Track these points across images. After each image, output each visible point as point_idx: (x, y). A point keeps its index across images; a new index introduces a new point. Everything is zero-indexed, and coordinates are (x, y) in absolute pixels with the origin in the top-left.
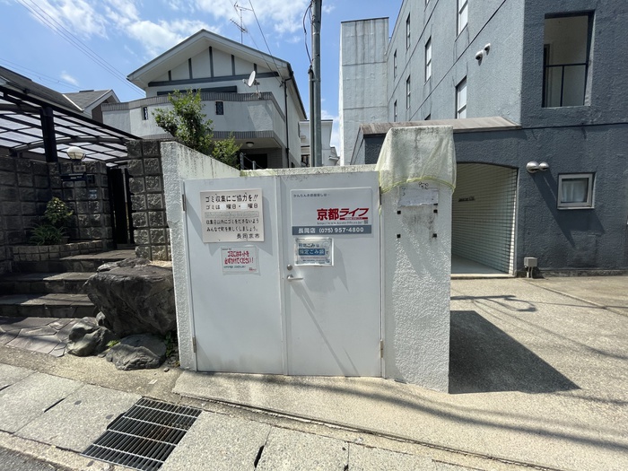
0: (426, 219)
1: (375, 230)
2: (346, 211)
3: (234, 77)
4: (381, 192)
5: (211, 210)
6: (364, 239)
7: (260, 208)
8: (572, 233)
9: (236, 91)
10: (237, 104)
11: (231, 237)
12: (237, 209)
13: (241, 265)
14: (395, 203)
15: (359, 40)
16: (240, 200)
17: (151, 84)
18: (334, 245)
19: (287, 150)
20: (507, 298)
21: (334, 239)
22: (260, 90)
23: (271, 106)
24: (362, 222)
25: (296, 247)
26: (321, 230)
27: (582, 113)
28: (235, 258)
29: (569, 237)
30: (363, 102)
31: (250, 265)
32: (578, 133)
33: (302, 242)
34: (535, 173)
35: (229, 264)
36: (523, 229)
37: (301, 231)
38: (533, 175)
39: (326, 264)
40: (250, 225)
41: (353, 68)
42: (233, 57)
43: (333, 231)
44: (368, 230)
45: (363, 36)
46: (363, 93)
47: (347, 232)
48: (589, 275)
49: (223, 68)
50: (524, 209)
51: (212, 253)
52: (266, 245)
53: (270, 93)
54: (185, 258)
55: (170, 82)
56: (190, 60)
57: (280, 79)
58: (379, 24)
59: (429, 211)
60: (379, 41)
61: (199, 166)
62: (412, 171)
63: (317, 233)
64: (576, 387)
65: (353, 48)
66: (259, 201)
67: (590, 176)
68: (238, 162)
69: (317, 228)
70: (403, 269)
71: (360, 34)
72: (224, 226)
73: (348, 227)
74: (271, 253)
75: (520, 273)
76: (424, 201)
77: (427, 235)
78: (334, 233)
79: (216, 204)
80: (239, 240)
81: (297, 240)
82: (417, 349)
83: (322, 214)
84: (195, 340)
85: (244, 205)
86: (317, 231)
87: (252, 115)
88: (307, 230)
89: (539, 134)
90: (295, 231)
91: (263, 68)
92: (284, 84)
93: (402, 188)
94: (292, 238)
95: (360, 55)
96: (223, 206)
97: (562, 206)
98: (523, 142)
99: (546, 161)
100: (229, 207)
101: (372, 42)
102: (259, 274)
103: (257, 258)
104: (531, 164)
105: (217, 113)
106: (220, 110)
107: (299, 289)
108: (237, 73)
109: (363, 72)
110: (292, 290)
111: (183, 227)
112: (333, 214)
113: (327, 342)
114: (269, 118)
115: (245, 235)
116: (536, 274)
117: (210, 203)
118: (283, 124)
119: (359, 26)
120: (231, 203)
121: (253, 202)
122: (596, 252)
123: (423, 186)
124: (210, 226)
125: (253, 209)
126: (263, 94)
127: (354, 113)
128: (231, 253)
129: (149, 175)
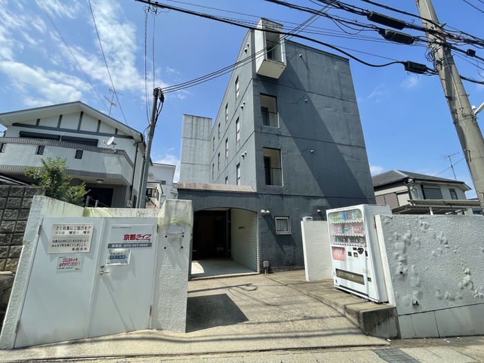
0: (178, 240)
1: (153, 245)
2: (140, 236)
3: (98, 133)
4: (158, 227)
5: (58, 234)
6: (147, 250)
7: (91, 234)
8: (284, 247)
9: (96, 145)
10: (95, 154)
11: (68, 250)
12: (76, 234)
13: (70, 266)
14: (164, 233)
15: (194, 126)
16: (79, 229)
17: (15, 124)
18: (131, 253)
19: (132, 187)
20: (247, 285)
21: (131, 250)
22: (116, 148)
23: (123, 159)
24: (147, 241)
25: (108, 255)
26: (125, 246)
27: (281, 190)
28: (67, 263)
29: (282, 249)
30: (194, 160)
31: (77, 267)
32: (280, 198)
33: (113, 252)
34: (265, 216)
35: (62, 267)
36: (262, 245)
37: (113, 246)
38: (264, 216)
39: (125, 264)
40: (83, 243)
41: (189, 141)
42: (100, 121)
43: (132, 246)
44: (150, 245)
45: (197, 124)
46: (194, 155)
47: (139, 246)
48: (293, 270)
49: (89, 126)
50: (262, 233)
51: (51, 260)
52: (90, 254)
53: (124, 151)
54: (29, 264)
55: (37, 126)
56: (61, 116)
57: (133, 141)
58: (206, 121)
59: (180, 236)
60: (206, 129)
61: (55, 208)
62: (172, 219)
63: (122, 247)
64: (247, 320)
65: (190, 129)
66: (91, 230)
67: (287, 218)
68: (85, 201)
69: (123, 245)
70: (166, 264)
71: (195, 123)
72: (65, 243)
73: (139, 244)
74: (92, 259)
75: (262, 272)
76: (177, 232)
77: (179, 247)
78: (132, 247)
79: (62, 231)
80: (73, 252)
81: (110, 251)
82: (170, 309)
83: (126, 237)
84: (19, 323)
85: (81, 232)
86: (123, 246)
87: (106, 162)
88: (117, 246)
89: (265, 197)
90: (110, 246)
91: (122, 132)
92: (137, 144)
93: (168, 225)
94: (107, 250)
95: (194, 134)
96: (67, 232)
97: (278, 233)
98: (258, 200)
99: (269, 210)
100: (71, 233)
101: (202, 128)
102: (82, 272)
103: (83, 262)
104: (263, 211)
105: (76, 157)
106: (79, 155)
107: (106, 280)
108: (100, 131)
109: (195, 143)
110: (101, 279)
111: (34, 245)
112: (133, 237)
113: (118, 311)
114: (119, 166)
115: (77, 249)
116: (270, 272)
117: (59, 230)
118: (132, 169)
119: (195, 119)
120: (73, 231)
121: (87, 230)
122: (295, 256)
123: (178, 225)
124: (55, 244)
125: (87, 234)
126: (117, 150)
127: (188, 166)
128: (65, 260)
129: (9, 209)
